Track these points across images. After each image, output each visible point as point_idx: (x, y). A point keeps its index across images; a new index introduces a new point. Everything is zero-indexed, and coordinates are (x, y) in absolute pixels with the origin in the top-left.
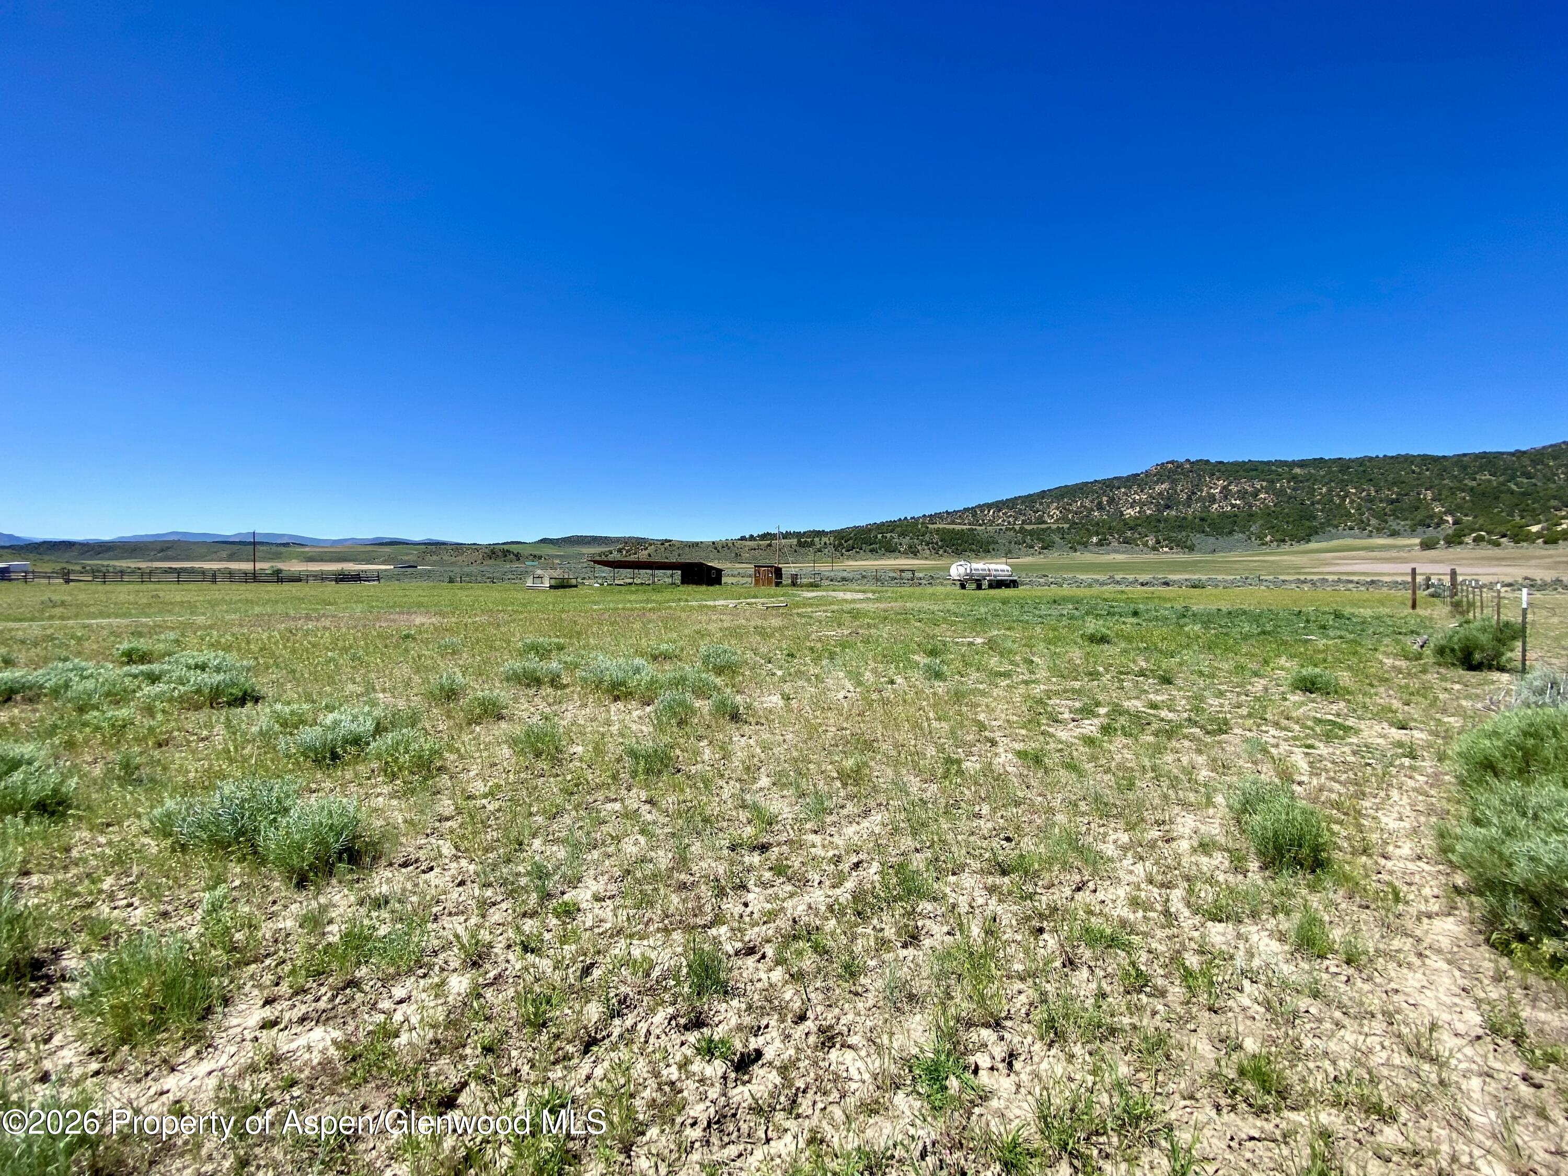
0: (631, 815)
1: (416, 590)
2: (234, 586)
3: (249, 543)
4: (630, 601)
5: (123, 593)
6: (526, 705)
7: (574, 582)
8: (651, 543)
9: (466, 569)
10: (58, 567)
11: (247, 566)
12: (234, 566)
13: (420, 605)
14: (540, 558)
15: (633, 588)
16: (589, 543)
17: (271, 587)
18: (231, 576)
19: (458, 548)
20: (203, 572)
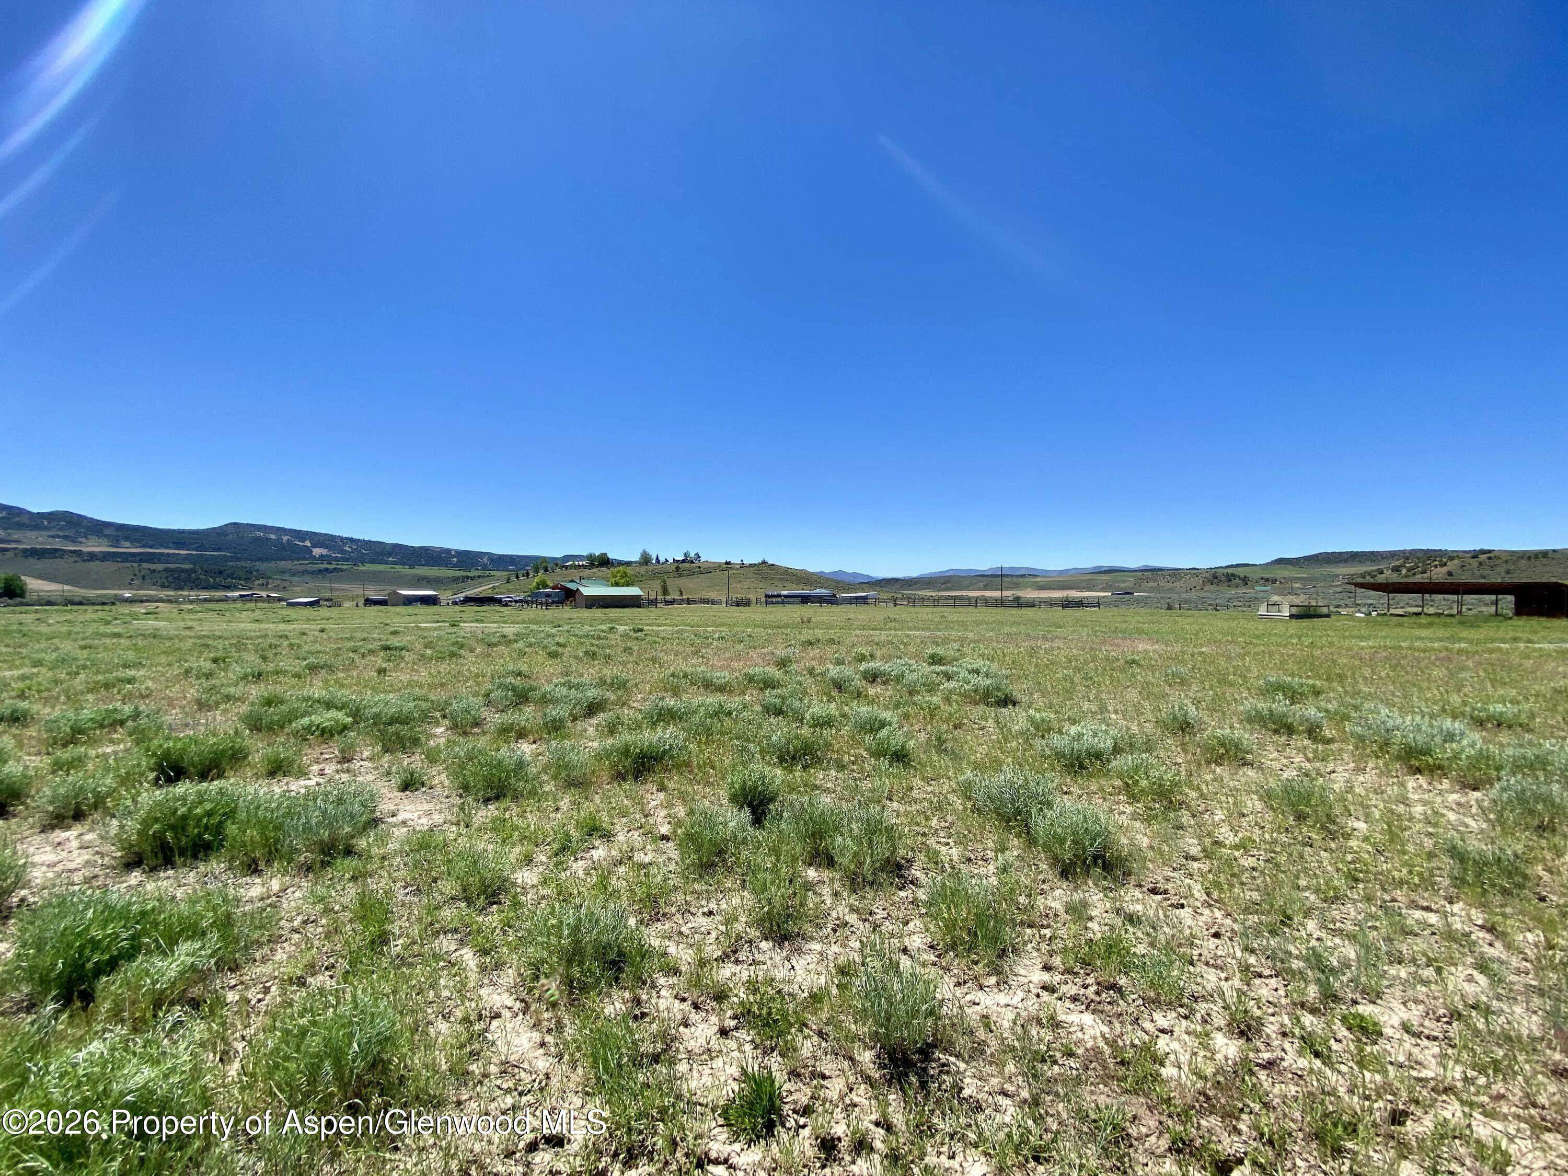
0: (1462, 940)
1: (1135, 617)
2: (990, 610)
3: (997, 576)
4: (1420, 638)
5: (925, 613)
6: (1275, 755)
7: (1325, 610)
8: (1453, 556)
9: (1184, 596)
10: (890, 595)
11: (996, 594)
12: (987, 594)
13: (1140, 631)
14: (1274, 581)
15: (1423, 620)
16: (1346, 561)
17: (1014, 611)
18: (986, 602)
19: (1176, 573)
20: (969, 599)
